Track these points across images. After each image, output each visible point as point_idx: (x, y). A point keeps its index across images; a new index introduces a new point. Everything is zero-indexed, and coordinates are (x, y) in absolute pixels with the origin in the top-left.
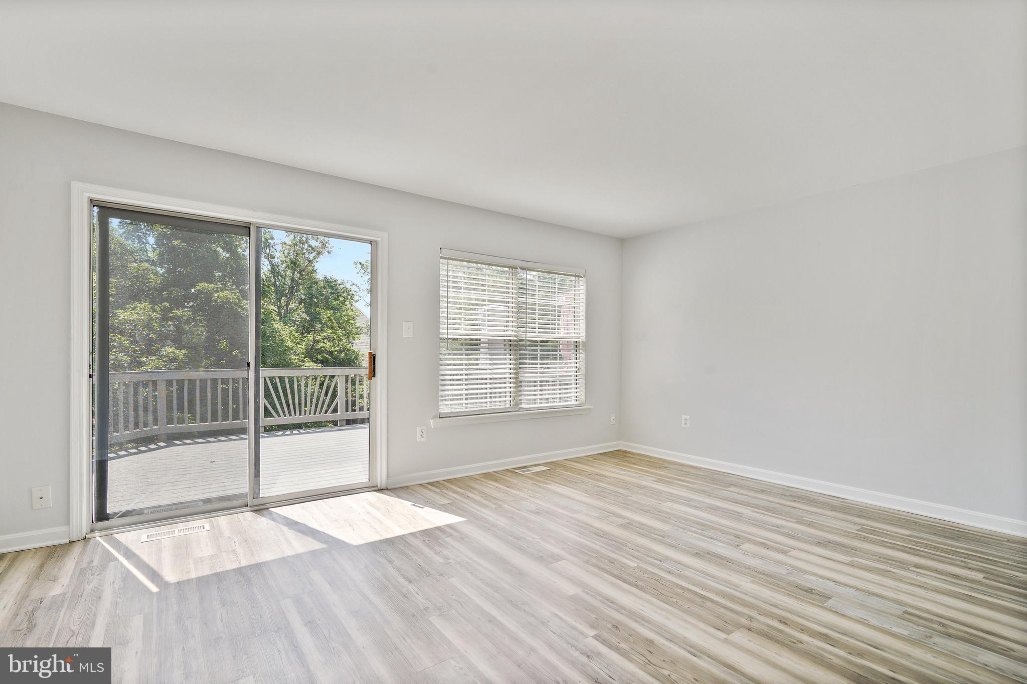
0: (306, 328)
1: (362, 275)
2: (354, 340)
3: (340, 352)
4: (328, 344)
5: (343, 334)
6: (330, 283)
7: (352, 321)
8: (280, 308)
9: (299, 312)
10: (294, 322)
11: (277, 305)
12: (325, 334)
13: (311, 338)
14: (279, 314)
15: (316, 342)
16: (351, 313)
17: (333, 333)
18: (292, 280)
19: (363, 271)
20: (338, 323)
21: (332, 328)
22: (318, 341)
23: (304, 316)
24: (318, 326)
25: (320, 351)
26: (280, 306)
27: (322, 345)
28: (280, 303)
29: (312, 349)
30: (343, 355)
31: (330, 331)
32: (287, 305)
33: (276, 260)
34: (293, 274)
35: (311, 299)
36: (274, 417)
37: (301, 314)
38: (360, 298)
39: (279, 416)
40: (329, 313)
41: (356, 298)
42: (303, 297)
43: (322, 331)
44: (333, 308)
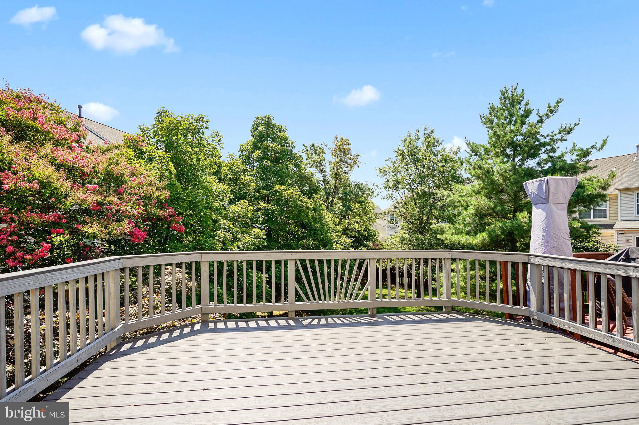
0: (343, 216)
1: (380, 177)
2: (373, 223)
3: (364, 231)
4: (357, 226)
5: (366, 219)
6: (358, 186)
7: (372, 211)
8: (328, 203)
9: (339, 205)
10: (335, 212)
11: (327, 202)
12: (355, 219)
13: (346, 222)
14: (327, 207)
15: (349, 224)
16: (371, 205)
17: (360, 218)
18: (335, 185)
19: (381, 174)
20: (363, 212)
21: (359, 215)
22: (351, 224)
23: (342, 208)
24: (351, 214)
25: (352, 231)
26: (328, 202)
27: (353, 226)
28: (328, 200)
29: (347, 229)
30: (366, 233)
31: (359, 218)
32: (332, 201)
33: (326, 174)
34: (336, 181)
35: (346, 196)
36: (304, 301)
37: (339, 207)
38: (378, 194)
39: (309, 300)
40: (357, 205)
41: (375, 194)
42: (341, 195)
43: (354, 217)
44: (360, 202)
